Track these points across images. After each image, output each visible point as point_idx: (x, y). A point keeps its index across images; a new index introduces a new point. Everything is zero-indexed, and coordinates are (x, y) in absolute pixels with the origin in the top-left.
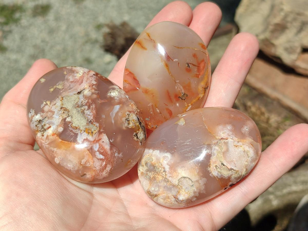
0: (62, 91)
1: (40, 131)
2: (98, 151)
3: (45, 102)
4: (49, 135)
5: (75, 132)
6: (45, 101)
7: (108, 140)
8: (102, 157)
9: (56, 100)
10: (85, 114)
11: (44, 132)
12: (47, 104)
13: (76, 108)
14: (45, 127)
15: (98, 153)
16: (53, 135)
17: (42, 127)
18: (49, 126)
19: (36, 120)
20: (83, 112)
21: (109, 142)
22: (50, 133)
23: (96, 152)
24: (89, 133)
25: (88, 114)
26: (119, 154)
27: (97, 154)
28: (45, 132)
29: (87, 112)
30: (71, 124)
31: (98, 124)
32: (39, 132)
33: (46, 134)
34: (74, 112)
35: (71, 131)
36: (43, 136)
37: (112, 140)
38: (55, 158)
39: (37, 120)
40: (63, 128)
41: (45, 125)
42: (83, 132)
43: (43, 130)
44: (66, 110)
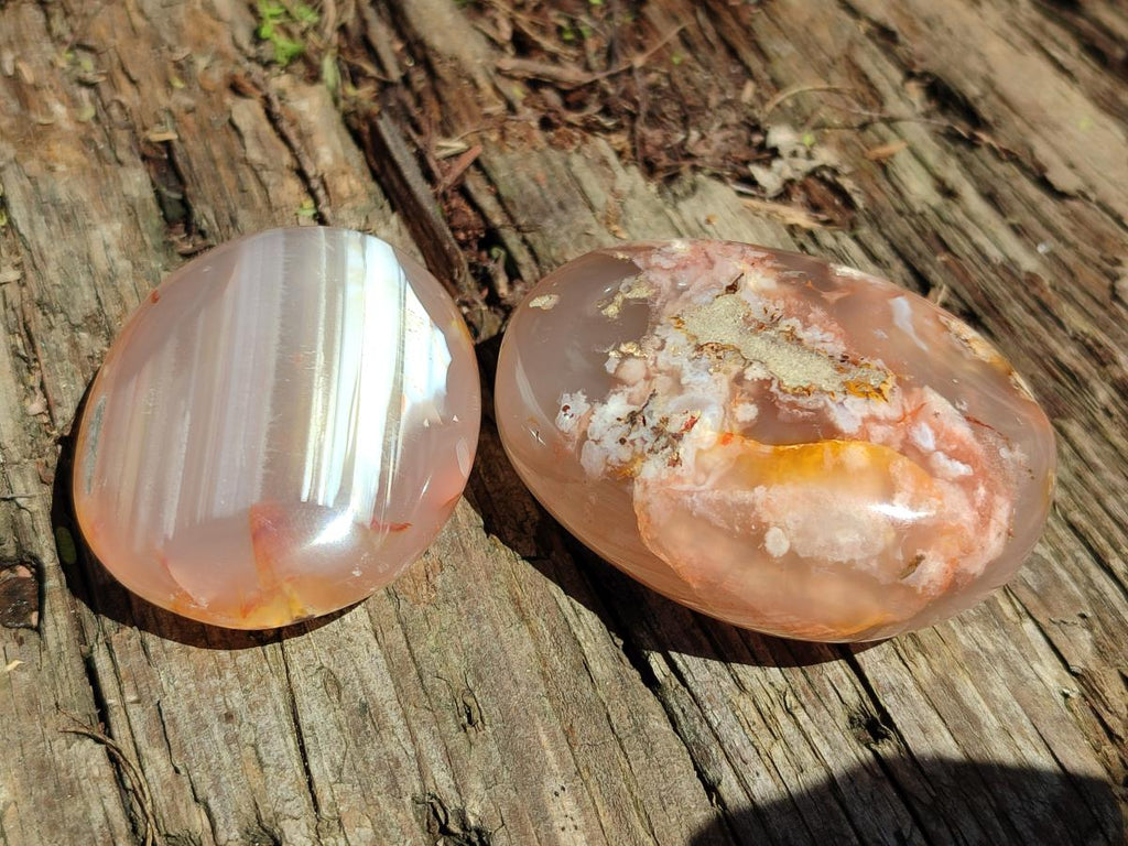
0: (658, 303)
1: (650, 451)
2: (938, 449)
3: (617, 348)
4: (704, 447)
5: (812, 406)
6: (612, 346)
7: (950, 407)
8: (962, 469)
9: (657, 333)
10: (805, 342)
11: (674, 447)
12: (626, 356)
13: (754, 332)
14: (673, 428)
15: (940, 454)
16: (726, 439)
17: (658, 432)
18: (688, 418)
19: (611, 420)
20: (793, 338)
21: (958, 412)
22: (707, 440)
23: (931, 453)
24: (867, 395)
25: (819, 338)
26: (1011, 449)
27: (941, 459)
28: (680, 444)
29: (811, 335)
30: (775, 384)
31: (879, 360)
32: (649, 456)
33: (686, 450)
34: (757, 346)
35: (793, 405)
36: (675, 462)
37: (962, 404)
38: (767, 530)
39: (619, 419)
40: (752, 403)
41: (665, 421)
42: (839, 397)
43: (663, 440)
44: (718, 349)
